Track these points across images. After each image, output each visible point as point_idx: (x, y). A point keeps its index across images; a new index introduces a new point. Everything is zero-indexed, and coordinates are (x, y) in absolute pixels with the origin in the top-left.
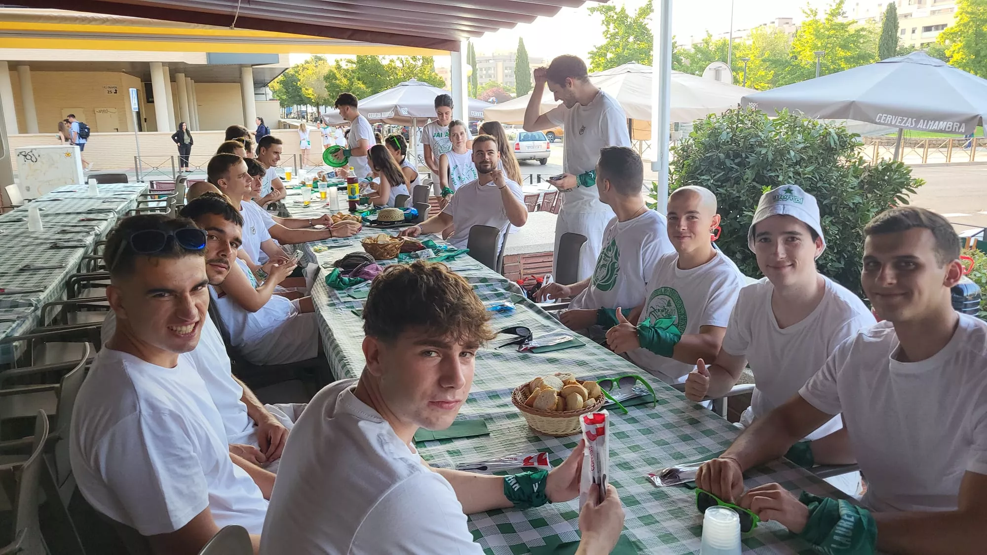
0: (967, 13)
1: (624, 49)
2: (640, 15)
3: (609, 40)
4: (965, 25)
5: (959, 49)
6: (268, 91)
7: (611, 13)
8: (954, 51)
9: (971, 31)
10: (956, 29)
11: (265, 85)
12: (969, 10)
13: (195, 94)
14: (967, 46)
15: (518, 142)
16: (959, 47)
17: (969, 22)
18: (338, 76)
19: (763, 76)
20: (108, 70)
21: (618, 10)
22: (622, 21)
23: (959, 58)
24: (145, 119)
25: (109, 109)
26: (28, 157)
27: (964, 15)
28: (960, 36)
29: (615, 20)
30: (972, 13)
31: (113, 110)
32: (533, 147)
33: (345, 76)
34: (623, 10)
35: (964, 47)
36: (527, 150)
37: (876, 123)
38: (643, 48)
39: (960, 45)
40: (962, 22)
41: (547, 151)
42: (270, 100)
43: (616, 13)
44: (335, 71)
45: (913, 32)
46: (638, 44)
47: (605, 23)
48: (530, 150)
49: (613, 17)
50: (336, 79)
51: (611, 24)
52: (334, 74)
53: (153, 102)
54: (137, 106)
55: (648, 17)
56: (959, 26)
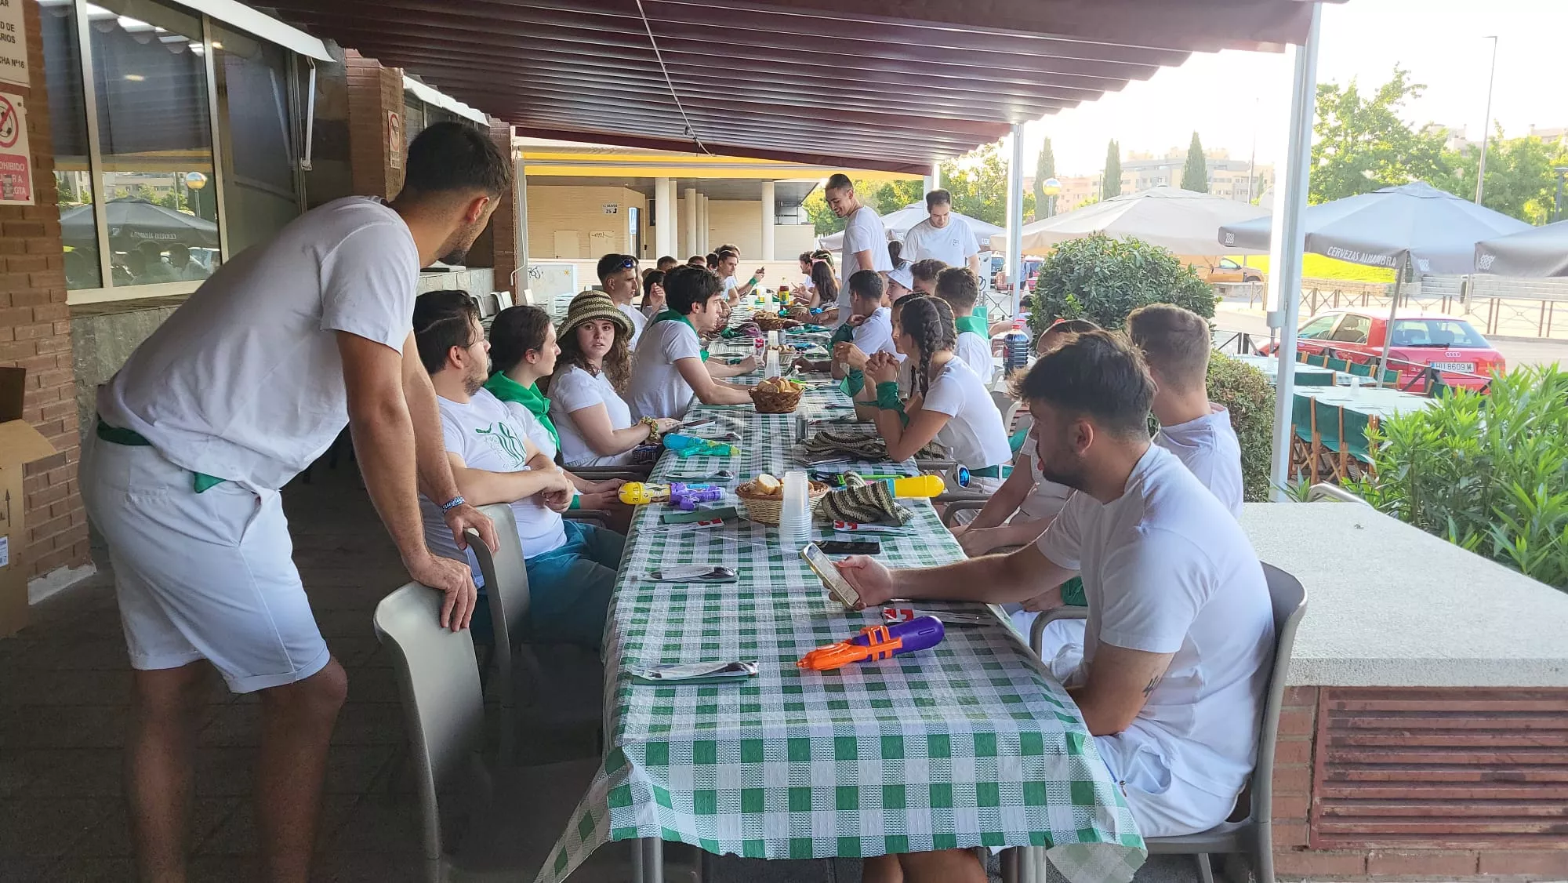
1: (1347, 152)
2: (1381, 98)
3: (1324, 137)
6: (802, 213)
7: (1332, 96)
11: (798, 203)
13: (707, 213)
18: (897, 191)
20: (611, 185)
21: (1343, 91)
22: (1349, 108)
24: (646, 246)
25: (606, 233)
26: (533, 273)
29: (1337, 107)
31: (610, 233)
33: (907, 192)
34: (1352, 91)
37: (1328, 256)
38: (1383, 151)
42: (803, 224)
43: (1339, 96)
44: (893, 185)
46: (1376, 144)
47: (1319, 112)
49: (1333, 102)
50: (893, 195)
51: (1330, 113)
52: (891, 190)
53: (654, 225)
54: (635, 229)
55: (1398, 100)
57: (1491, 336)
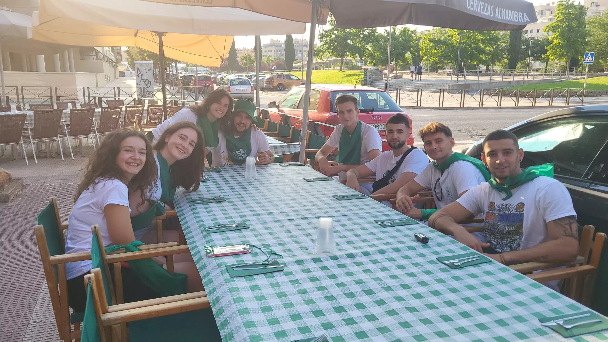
0: (562, 13)
4: (560, 21)
5: (557, 36)
8: (554, 38)
9: (564, 25)
10: (555, 24)
12: (563, 11)
14: (562, 35)
15: (229, 86)
16: (557, 35)
17: (564, 19)
19: (435, 53)
23: (557, 42)
27: (560, 14)
28: (559, 28)
30: (565, 13)
32: (240, 89)
35: (559, 36)
36: (236, 92)
39: (557, 34)
40: (559, 19)
41: (251, 93)
45: (538, 31)
48: (238, 92)
56: (557, 22)
57: (419, 107)
